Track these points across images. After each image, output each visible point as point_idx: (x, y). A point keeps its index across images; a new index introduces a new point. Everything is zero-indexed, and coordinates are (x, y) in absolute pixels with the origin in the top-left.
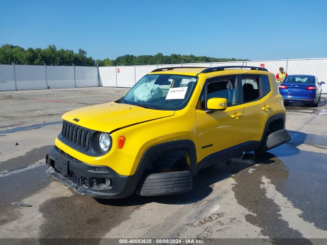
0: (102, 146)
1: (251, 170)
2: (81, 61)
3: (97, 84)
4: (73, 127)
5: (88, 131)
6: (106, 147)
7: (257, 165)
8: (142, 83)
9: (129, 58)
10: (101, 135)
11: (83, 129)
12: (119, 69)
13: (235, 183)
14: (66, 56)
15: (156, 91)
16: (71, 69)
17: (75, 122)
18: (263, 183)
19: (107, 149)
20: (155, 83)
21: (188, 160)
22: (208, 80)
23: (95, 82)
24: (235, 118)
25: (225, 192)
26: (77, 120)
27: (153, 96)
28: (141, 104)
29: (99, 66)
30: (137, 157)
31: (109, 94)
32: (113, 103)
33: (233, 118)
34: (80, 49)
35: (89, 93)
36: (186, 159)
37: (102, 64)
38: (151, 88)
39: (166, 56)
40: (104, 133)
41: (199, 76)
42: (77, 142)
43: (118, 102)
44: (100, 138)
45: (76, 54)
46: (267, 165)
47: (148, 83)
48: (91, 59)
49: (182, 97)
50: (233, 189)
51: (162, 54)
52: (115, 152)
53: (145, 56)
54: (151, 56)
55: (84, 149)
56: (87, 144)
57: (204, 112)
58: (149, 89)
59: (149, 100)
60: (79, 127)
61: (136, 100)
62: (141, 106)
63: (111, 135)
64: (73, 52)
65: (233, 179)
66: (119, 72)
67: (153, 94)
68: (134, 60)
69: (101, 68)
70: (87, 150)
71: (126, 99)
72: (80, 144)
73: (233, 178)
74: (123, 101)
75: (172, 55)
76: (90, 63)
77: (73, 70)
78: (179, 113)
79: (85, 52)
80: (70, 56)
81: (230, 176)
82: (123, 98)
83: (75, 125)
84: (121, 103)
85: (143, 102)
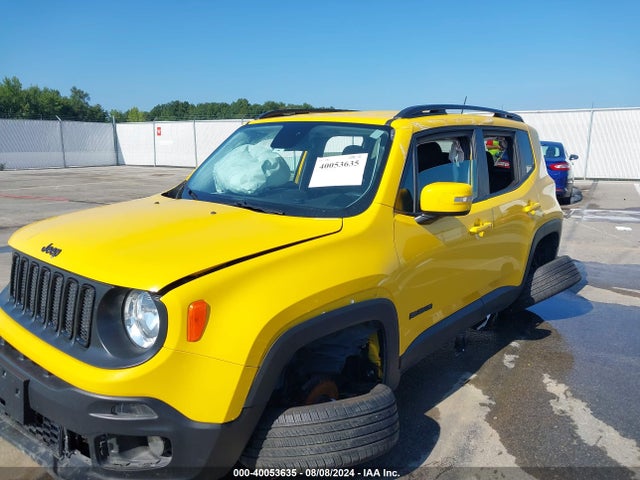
0: (135, 333)
1: (508, 359)
2: (76, 111)
3: (114, 161)
4: (43, 274)
5: (86, 286)
6: (147, 335)
7: (514, 344)
8: (234, 146)
9: (180, 108)
10: (129, 299)
11: (72, 279)
12: (159, 128)
13: (485, 399)
14: (43, 101)
15: (275, 166)
16: (54, 127)
17: (47, 258)
18: (553, 396)
19: (152, 341)
20: (274, 145)
21: (374, 349)
22: (417, 137)
23: (110, 156)
24: (478, 233)
25: (474, 432)
26: (53, 251)
27: (268, 178)
28: (241, 199)
29: (117, 121)
30: (247, 366)
31: (140, 180)
32: (159, 197)
33: (472, 234)
34: (75, 88)
35: (94, 178)
36: (366, 350)
37: (123, 118)
38: (261, 160)
39: (256, 106)
40: (139, 292)
41: (393, 125)
42: (55, 318)
43: (170, 194)
44: (127, 309)
45: (66, 98)
46: (538, 342)
47: (251, 147)
48: (99, 110)
49: (357, 180)
50: (489, 418)
51: (246, 101)
52: (178, 354)
53: (213, 104)
54: (225, 105)
55: (79, 344)
56: (85, 326)
57: (412, 220)
58: (256, 161)
59: (257, 191)
60: (59, 273)
61: (219, 191)
62: (240, 206)
63: (163, 299)
64: (58, 93)
65: (477, 386)
66: (159, 134)
67: (269, 173)
68: (190, 111)
69: (120, 127)
70: (88, 346)
71: (194, 187)
72: (64, 327)
73: (476, 383)
74: (185, 192)
75: (268, 104)
76: (97, 116)
77: (58, 128)
78: (355, 224)
79: (86, 95)
80: (52, 101)
81: (465, 381)
82: (184, 185)
83: (47, 267)
84: (180, 197)
85: (241, 194)
